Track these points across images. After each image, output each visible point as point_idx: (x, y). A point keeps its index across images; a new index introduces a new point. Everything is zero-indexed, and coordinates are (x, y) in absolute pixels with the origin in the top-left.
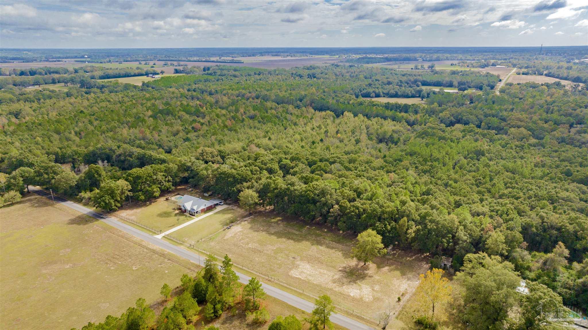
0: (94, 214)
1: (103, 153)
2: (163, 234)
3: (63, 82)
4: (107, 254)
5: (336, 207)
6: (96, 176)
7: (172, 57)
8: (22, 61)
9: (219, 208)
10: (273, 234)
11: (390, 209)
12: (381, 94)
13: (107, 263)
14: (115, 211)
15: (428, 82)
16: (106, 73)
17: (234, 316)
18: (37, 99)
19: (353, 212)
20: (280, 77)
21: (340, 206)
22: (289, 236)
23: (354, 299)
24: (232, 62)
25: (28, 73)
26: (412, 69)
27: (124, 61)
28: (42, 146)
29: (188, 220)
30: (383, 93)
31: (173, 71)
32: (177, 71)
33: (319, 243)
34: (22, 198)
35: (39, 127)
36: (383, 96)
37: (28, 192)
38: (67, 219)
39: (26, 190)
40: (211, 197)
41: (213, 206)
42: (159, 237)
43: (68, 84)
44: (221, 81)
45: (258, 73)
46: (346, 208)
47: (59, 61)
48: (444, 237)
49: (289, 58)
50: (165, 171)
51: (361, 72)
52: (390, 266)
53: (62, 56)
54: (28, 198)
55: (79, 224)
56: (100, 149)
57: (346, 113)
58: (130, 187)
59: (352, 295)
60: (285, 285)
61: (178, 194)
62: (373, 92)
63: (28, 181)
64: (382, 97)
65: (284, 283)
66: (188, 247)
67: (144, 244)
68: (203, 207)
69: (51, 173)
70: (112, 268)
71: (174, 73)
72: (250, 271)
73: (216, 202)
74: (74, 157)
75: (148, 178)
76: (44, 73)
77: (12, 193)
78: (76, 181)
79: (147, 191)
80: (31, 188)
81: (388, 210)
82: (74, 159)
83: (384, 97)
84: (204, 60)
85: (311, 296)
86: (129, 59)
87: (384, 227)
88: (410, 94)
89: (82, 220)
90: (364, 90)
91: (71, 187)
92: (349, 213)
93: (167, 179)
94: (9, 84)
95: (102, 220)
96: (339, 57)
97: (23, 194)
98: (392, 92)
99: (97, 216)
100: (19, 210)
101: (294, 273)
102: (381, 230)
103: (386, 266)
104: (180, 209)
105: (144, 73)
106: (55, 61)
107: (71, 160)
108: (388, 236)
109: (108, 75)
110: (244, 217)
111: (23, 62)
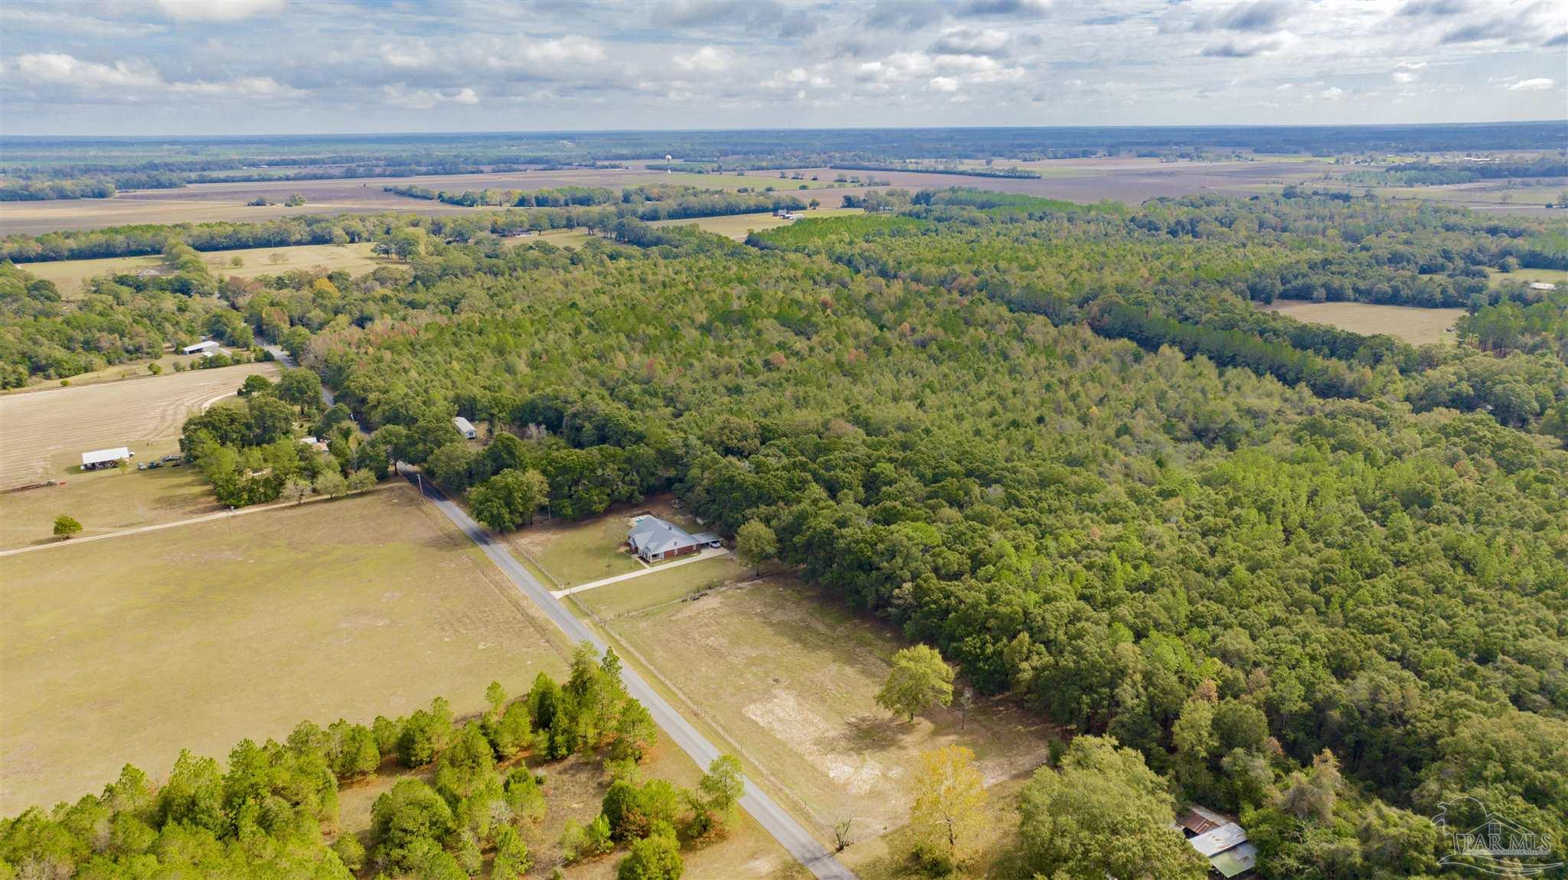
0: (475, 533)
1: (549, 408)
2: (567, 592)
3: (584, 225)
4: (452, 613)
5: (908, 586)
6: (505, 456)
7: (869, 160)
8: (541, 167)
9: (706, 554)
10: (771, 625)
11: (1008, 610)
12: (1350, 292)
13: (443, 629)
14: (510, 531)
15: (1546, 258)
16: (684, 205)
17: (587, 764)
18: (510, 269)
19: (935, 602)
20: (1092, 227)
21: (918, 586)
22: (798, 634)
23: (830, 785)
24: (1012, 175)
25: (533, 201)
26: (1549, 206)
27: (753, 168)
28: (453, 382)
29: (631, 569)
30: (1356, 290)
31: (841, 201)
32: (849, 202)
33: (851, 660)
34: (378, 484)
35: (475, 336)
36: (1352, 297)
37: (396, 473)
38: (427, 535)
39: (391, 469)
40: (707, 529)
41: (695, 548)
42: (558, 595)
43: (596, 230)
44: (934, 234)
45: (1038, 214)
46: (926, 592)
47: (614, 167)
48: (1089, 689)
49: (1183, 164)
50: (628, 460)
51: (1351, 217)
52: (962, 735)
53: (625, 151)
54: (390, 485)
55: (441, 548)
56: (546, 397)
57: (1165, 349)
58: (546, 487)
59: (832, 775)
60: (720, 730)
61: (649, 513)
62: (1323, 285)
63: (399, 453)
64: (1349, 300)
65: (721, 725)
66: (595, 625)
67: (524, 604)
68: (669, 546)
69: (431, 442)
70: (447, 639)
71: (843, 207)
72: (674, 689)
73: (703, 540)
74: (492, 411)
75: (586, 473)
76: (562, 201)
77: (364, 473)
78: (467, 463)
79: (580, 499)
80: (401, 465)
81: (1003, 610)
82: (492, 415)
83: (1356, 300)
84: (941, 167)
85: (752, 759)
86: (764, 164)
87: (980, 648)
88: (1439, 297)
89: (452, 542)
90: (1296, 277)
91: (458, 473)
92: (927, 604)
93: (627, 478)
94: (481, 229)
95: (484, 547)
96: (1337, 162)
97: (383, 477)
98: (1385, 287)
99: (481, 538)
100: (365, 506)
101: (754, 712)
102: (970, 653)
103: (955, 733)
104: (629, 545)
105: (771, 207)
106: (606, 167)
107: (484, 415)
108: (981, 668)
109: (688, 208)
110: (742, 579)
111: (544, 169)
